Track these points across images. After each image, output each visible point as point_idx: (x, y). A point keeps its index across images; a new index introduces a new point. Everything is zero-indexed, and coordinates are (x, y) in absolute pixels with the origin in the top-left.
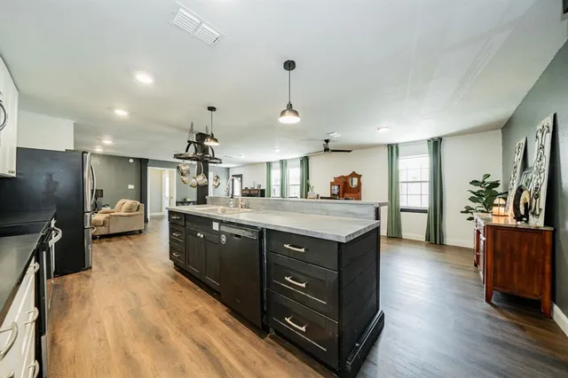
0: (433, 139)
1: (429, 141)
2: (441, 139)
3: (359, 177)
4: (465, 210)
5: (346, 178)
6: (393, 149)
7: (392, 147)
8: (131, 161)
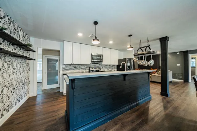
8: (178, 53)
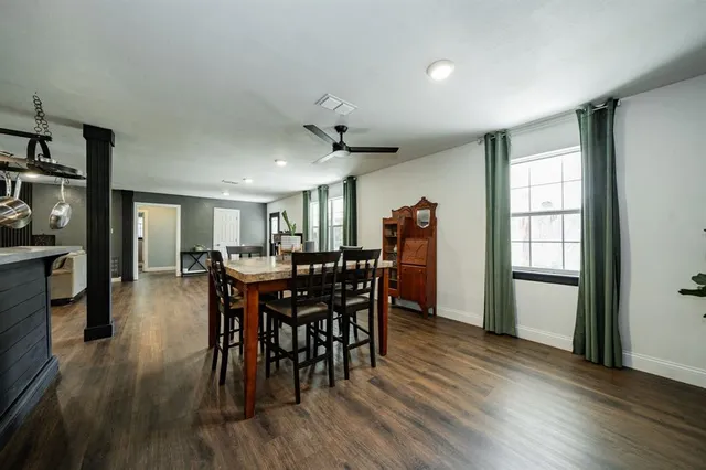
0: (591, 105)
1: (579, 112)
2: (612, 102)
3: (433, 206)
4: (694, 286)
5: (412, 210)
6: (496, 144)
7: (494, 141)
